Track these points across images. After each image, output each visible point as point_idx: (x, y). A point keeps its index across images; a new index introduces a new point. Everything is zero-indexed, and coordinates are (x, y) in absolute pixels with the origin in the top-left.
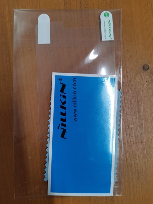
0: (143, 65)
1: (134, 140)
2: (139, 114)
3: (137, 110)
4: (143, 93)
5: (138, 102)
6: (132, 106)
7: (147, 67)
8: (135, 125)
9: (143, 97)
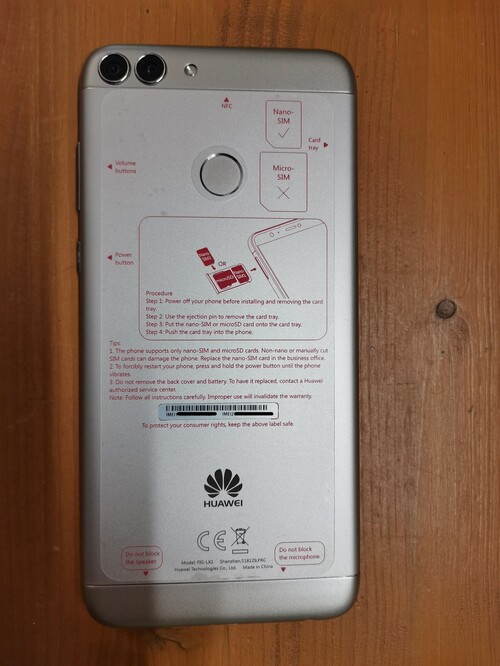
0: (437, 301)
1: (384, 528)
2: (408, 450)
3: (403, 435)
4: (427, 385)
5: (409, 412)
6: (389, 424)
7: (450, 311)
8: (392, 481)
9: (426, 398)
